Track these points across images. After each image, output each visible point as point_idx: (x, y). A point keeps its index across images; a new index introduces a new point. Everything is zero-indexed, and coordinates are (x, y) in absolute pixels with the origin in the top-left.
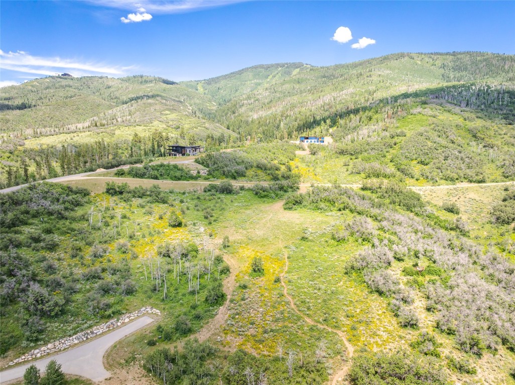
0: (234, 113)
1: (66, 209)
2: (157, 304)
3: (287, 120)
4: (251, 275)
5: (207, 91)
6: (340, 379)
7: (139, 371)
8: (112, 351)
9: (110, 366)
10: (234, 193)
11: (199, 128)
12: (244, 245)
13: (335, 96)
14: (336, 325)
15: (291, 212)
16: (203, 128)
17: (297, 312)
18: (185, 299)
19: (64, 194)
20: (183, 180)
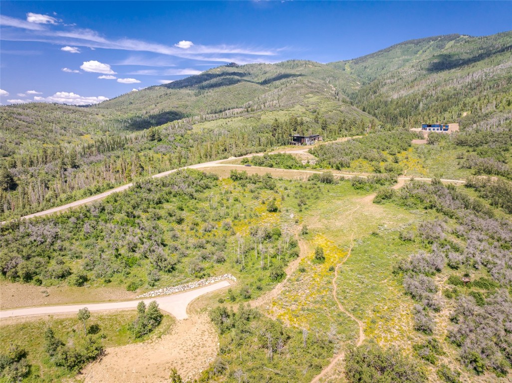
0: (375, 92)
1: (196, 191)
2: (236, 273)
3: (428, 100)
4: (313, 261)
5: (354, 70)
6: (341, 359)
7: (207, 318)
8: (195, 301)
9: (190, 311)
10: (333, 183)
11: (334, 111)
12: (321, 234)
13: (488, 71)
14: (361, 316)
15: (378, 206)
16: (338, 112)
17: (336, 298)
18: (257, 272)
19: (198, 178)
20: (294, 169)
